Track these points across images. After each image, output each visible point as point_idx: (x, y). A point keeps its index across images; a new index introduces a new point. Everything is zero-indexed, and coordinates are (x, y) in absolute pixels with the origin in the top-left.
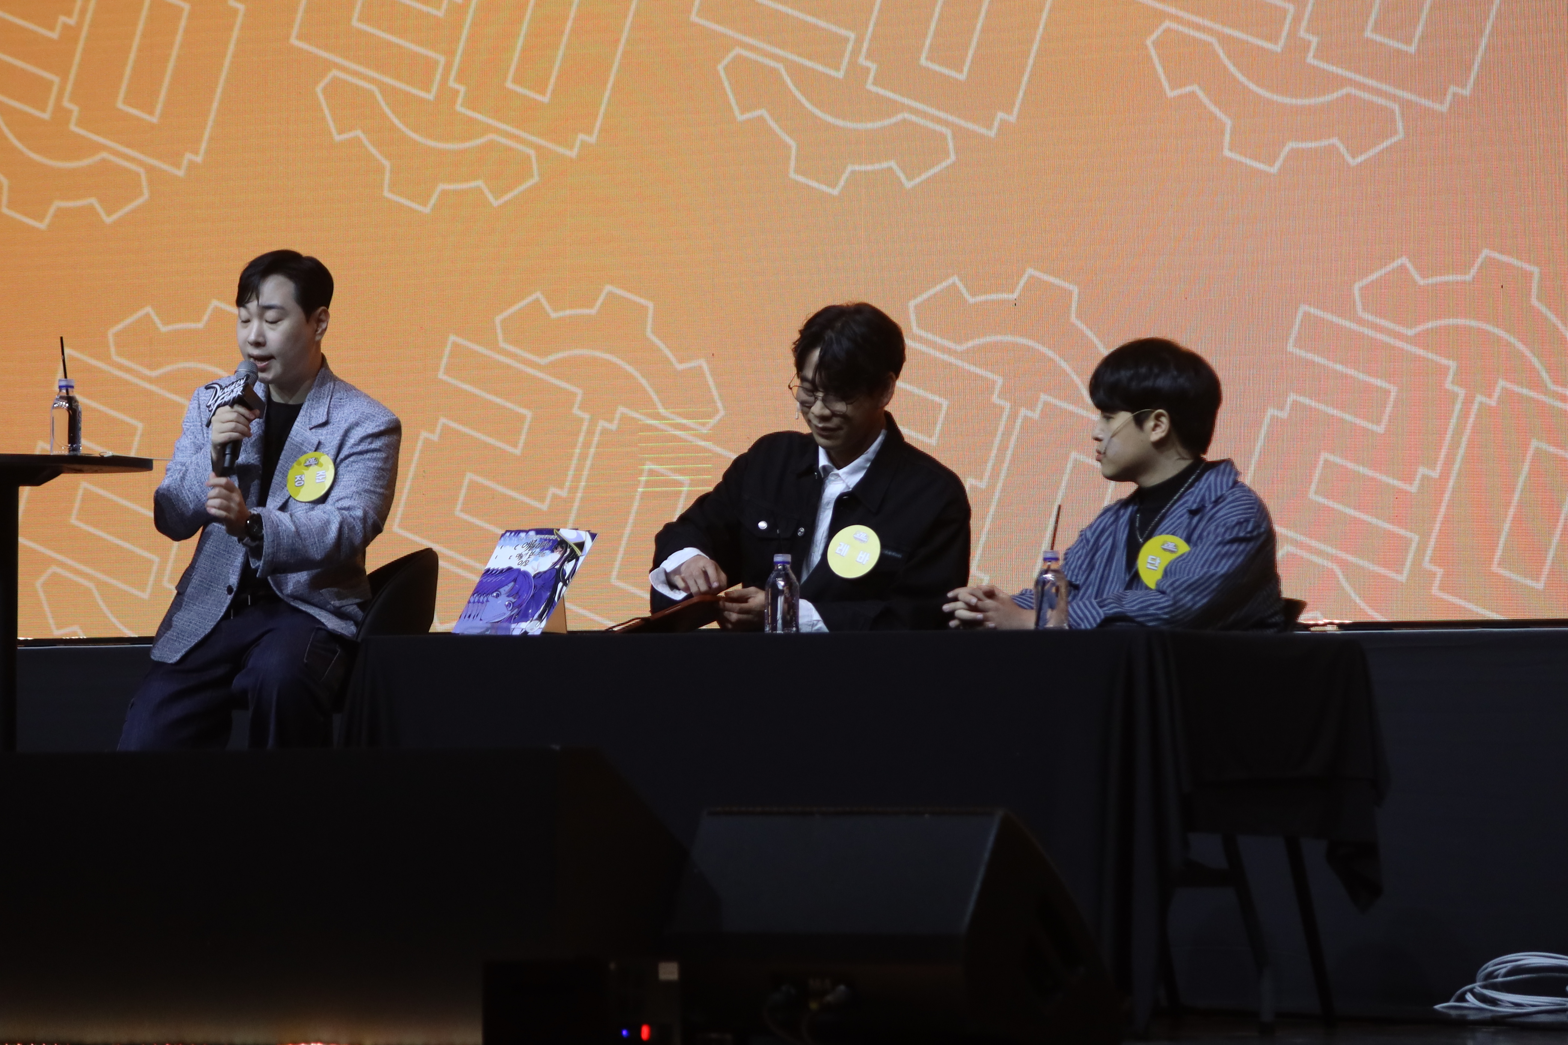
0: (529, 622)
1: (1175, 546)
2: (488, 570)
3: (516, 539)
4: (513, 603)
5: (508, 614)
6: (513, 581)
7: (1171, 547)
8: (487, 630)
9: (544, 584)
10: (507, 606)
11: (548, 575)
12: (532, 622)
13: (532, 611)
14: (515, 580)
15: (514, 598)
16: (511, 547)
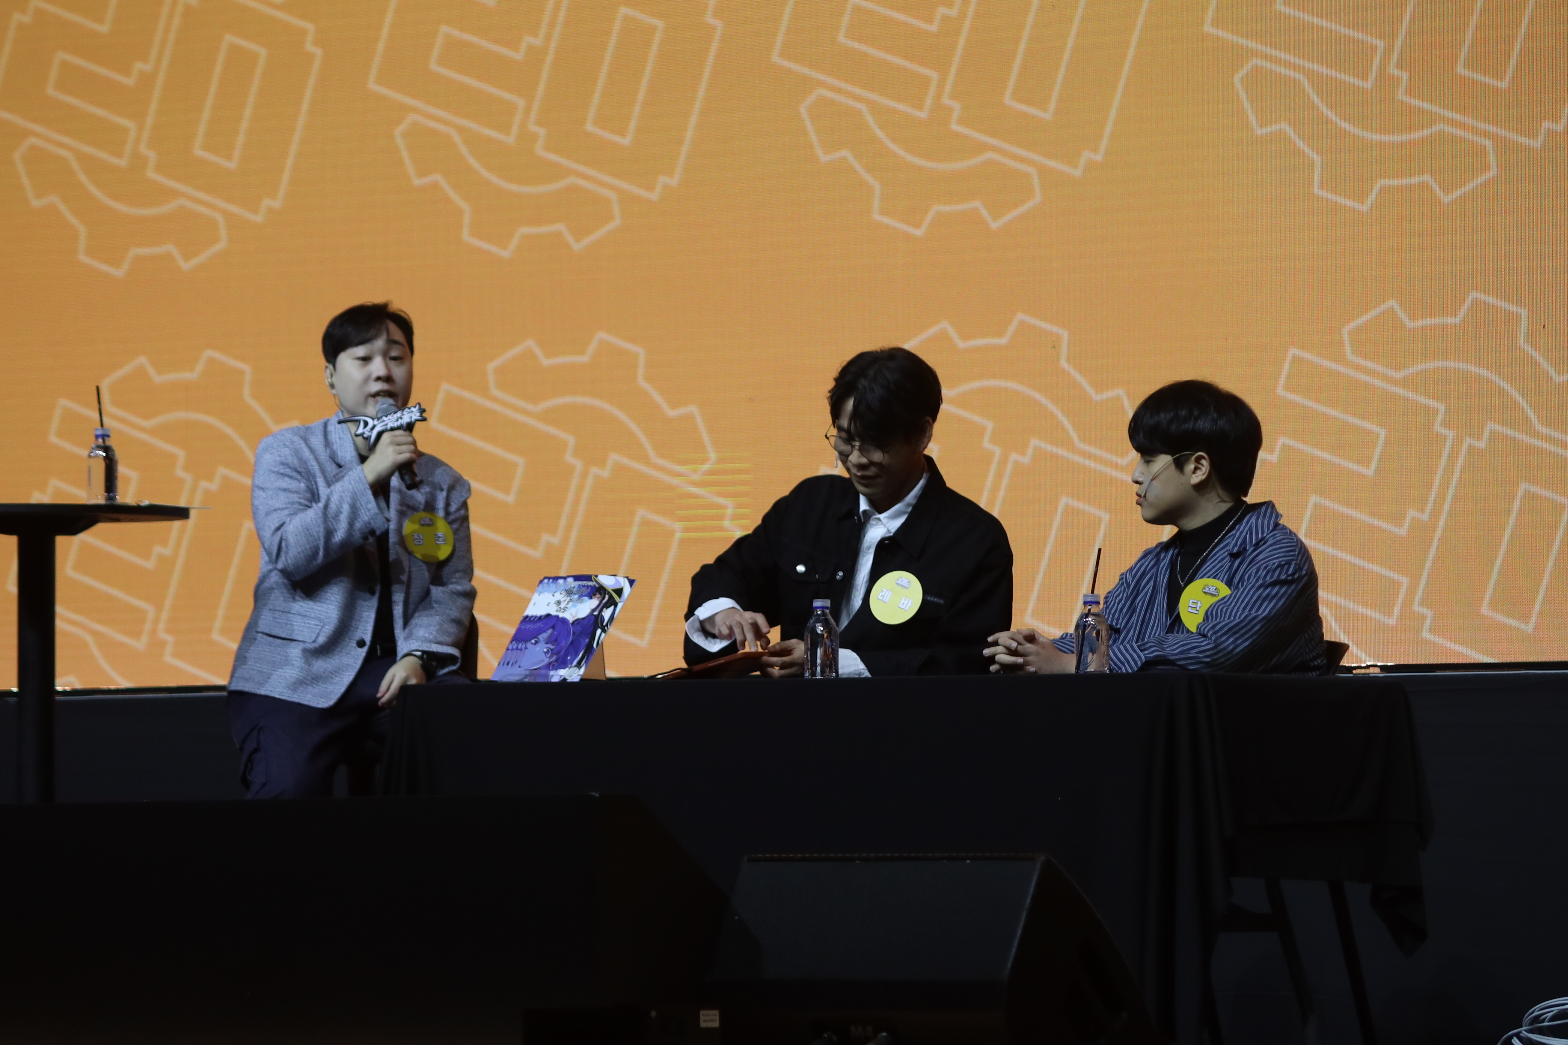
0: (567, 669)
1: (1215, 589)
2: (527, 617)
3: (554, 585)
4: (552, 650)
5: (547, 661)
6: (551, 628)
7: (1212, 590)
8: (526, 676)
9: (582, 631)
10: (545, 653)
11: (586, 622)
12: (571, 669)
13: (571, 659)
14: (553, 627)
15: (553, 645)
16: (549, 594)
